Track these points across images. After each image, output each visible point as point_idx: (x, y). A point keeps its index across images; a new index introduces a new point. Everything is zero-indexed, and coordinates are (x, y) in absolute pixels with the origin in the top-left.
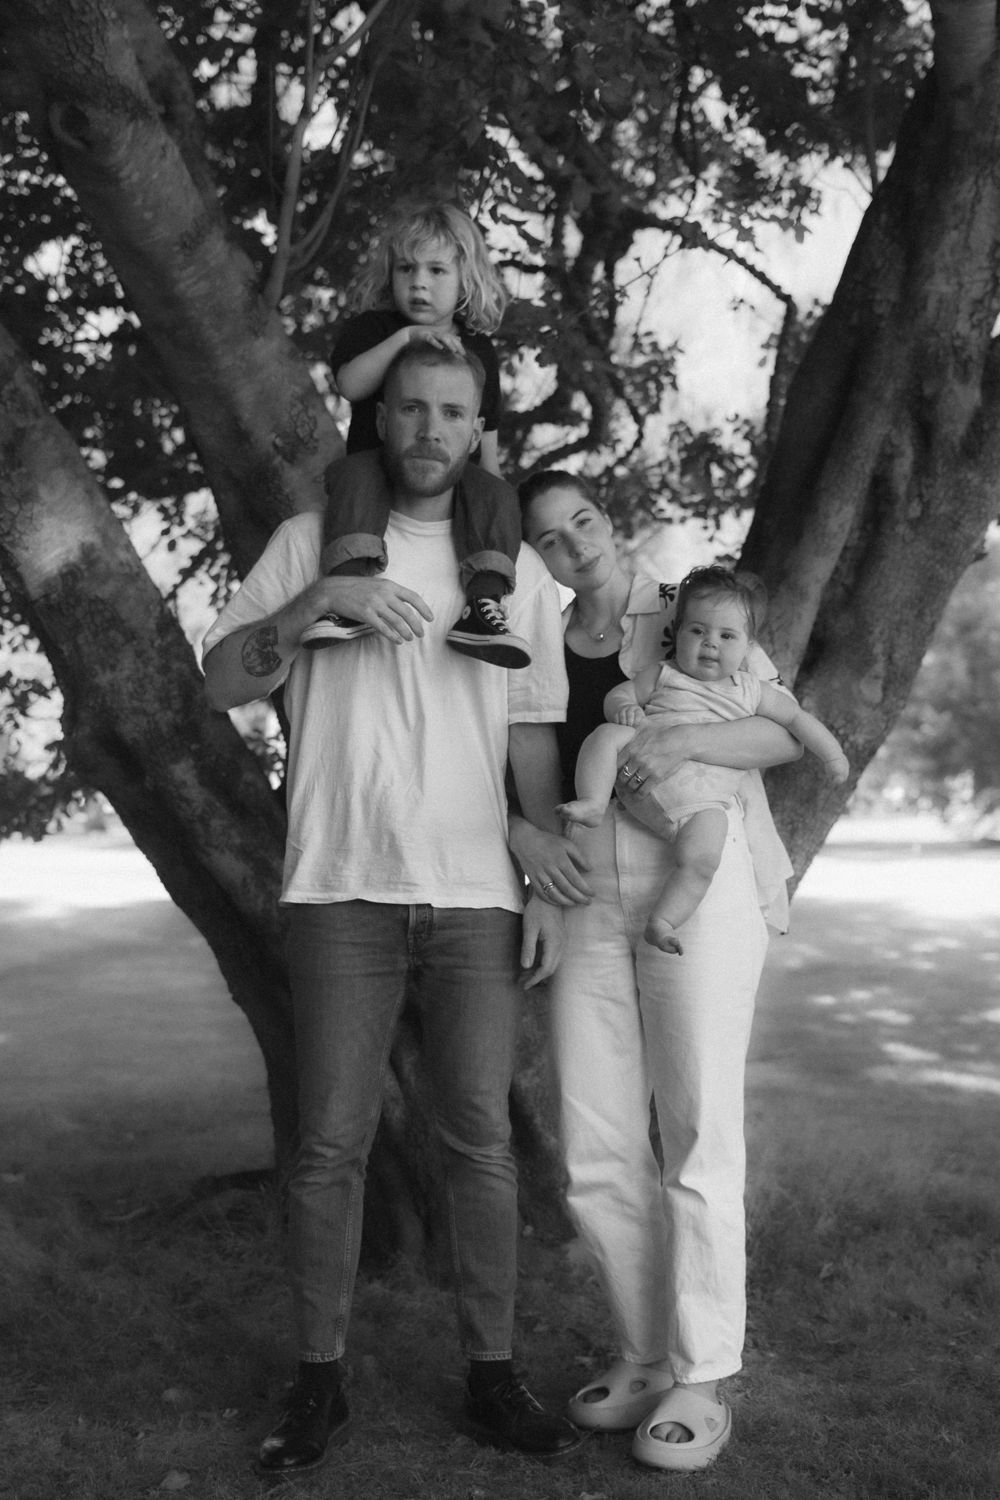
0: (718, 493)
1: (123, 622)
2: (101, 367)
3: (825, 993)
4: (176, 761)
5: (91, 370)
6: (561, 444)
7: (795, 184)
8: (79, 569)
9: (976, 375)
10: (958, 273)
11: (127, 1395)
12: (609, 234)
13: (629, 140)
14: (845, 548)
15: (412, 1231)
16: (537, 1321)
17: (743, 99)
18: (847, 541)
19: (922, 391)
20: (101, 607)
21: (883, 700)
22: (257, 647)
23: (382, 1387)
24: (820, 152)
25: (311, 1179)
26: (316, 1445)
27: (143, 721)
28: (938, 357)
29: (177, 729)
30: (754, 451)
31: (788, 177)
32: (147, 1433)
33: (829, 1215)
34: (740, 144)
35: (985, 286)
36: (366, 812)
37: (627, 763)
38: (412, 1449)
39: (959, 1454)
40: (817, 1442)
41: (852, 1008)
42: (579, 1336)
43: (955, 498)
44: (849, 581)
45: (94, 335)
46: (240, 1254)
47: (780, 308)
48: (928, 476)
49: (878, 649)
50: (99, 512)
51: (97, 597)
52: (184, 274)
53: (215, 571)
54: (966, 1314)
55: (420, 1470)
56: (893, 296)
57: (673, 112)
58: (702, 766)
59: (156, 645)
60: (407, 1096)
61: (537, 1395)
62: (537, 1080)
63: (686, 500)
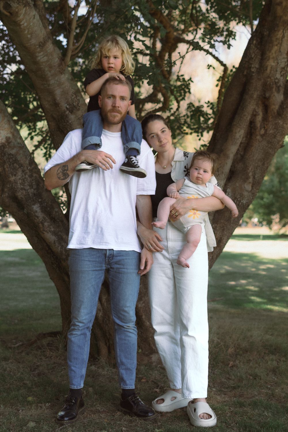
0: (202, 125)
1: (18, 161)
2: (11, 82)
3: (232, 281)
4: (34, 204)
5: (8, 83)
6: (154, 109)
7: (228, 30)
8: (5, 145)
9: (282, 91)
10: (277, 59)
11: (16, 399)
12: (170, 45)
13: (177, 15)
14: (241, 143)
15: (104, 350)
16: (142, 378)
17: (212, 4)
18: (242, 141)
19: (265, 95)
20: (12, 156)
21: (252, 190)
22: (61, 171)
23: (95, 397)
24: (236, 20)
25: (74, 333)
26: (74, 414)
27: (24, 192)
28: (270, 85)
29: (34, 195)
30: (214, 113)
31: (225, 28)
32: (22, 410)
33: (233, 348)
34: (211, 17)
35: (285, 63)
36: (94, 221)
37: (173, 210)
38: (104, 416)
39: (270, 419)
40: (227, 415)
41: (241, 285)
42: (155, 383)
43: (275, 128)
44: (242, 153)
45: (9, 72)
46: (51, 357)
47: (222, 68)
48: (267, 121)
49: (250, 174)
50: (12, 127)
51: (11, 153)
52: (40, 54)
53: (46, 146)
54: (273, 378)
55: (106, 422)
56: (257, 66)
57: (190, 7)
58: (195, 211)
59: (28, 168)
60: (103, 309)
61: (142, 400)
62: (143, 305)
63: (192, 127)
